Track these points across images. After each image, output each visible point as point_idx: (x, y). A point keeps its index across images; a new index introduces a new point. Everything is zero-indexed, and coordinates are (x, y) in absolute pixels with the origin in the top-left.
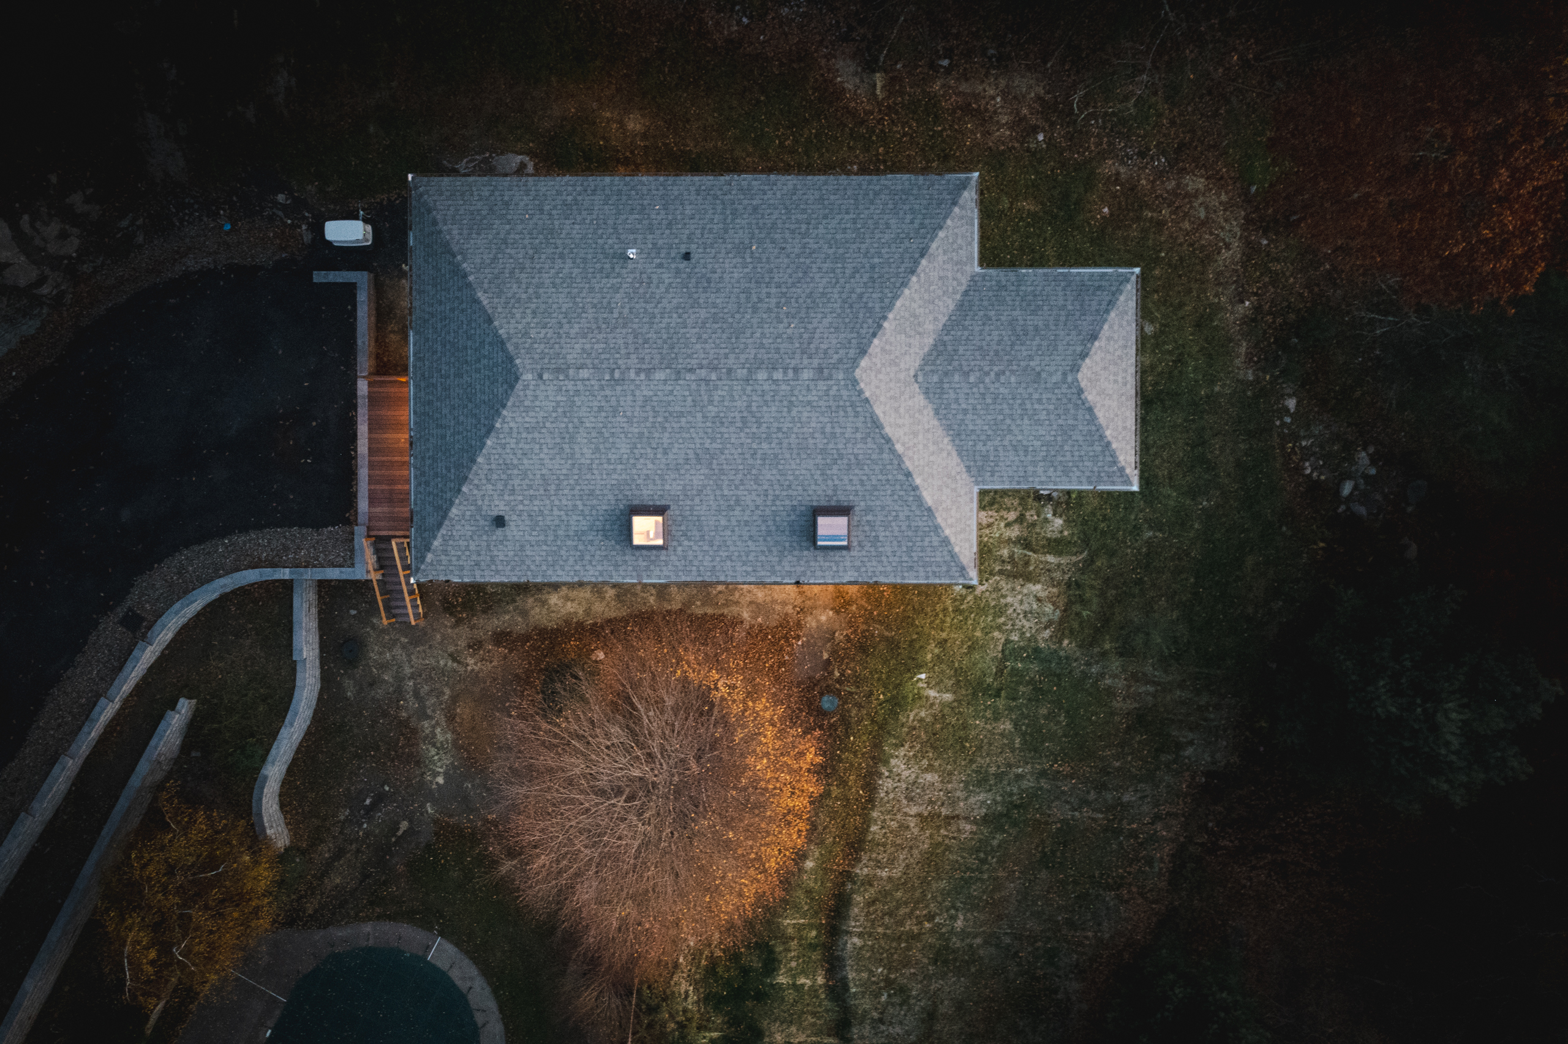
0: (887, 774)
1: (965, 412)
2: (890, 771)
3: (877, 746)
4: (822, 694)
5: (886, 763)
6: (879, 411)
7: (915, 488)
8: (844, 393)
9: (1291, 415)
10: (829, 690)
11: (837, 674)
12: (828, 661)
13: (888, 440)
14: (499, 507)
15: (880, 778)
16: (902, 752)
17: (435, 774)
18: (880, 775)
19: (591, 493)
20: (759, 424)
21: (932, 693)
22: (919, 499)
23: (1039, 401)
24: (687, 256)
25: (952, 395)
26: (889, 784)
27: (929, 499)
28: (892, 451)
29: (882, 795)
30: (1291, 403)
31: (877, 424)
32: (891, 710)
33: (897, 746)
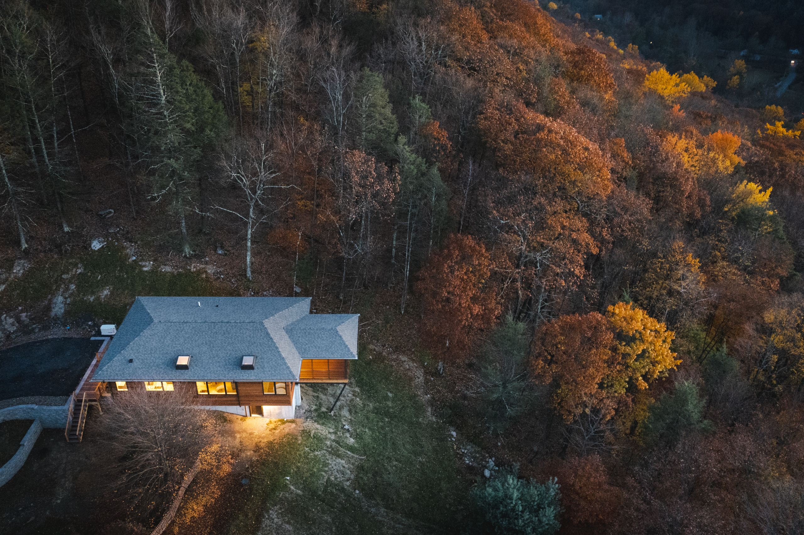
0: (267, 517)
1: (299, 337)
2: (269, 516)
3: (264, 502)
4: (242, 478)
5: (267, 512)
6: (269, 331)
7: (279, 352)
8: (259, 326)
9: (455, 438)
10: (246, 477)
11: (250, 471)
12: (248, 468)
13: (271, 339)
14: (132, 357)
15: (264, 518)
16: (276, 508)
17: (57, 499)
18: (264, 517)
19: (167, 353)
20: (229, 334)
21: (292, 487)
22: (280, 355)
23: (324, 334)
24: (217, 306)
25: (295, 332)
26: (267, 522)
27: (283, 355)
28: (273, 341)
29: (264, 526)
30: (454, 434)
31: (268, 334)
32: (272, 489)
33: (273, 506)
